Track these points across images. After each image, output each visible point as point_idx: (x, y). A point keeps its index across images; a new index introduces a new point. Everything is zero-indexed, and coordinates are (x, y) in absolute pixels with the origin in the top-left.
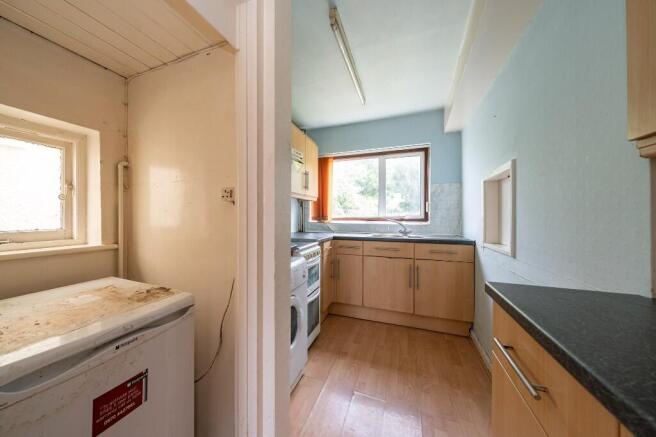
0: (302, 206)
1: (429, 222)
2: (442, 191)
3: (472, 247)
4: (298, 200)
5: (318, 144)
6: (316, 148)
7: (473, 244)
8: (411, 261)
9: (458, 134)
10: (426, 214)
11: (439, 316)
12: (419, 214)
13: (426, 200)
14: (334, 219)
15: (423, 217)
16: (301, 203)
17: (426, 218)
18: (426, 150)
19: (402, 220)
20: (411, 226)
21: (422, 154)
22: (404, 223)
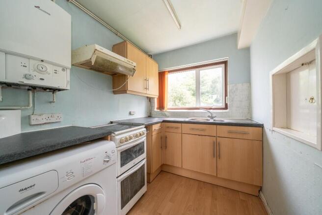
0: (150, 101)
1: (228, 110)
2: (237, 89)
3: (261, 129)
4: (147, 97)
5: (158, 64)
6: (157, 65)
7: (261, 126)
8: (215, 138)
9: (247, 50)
10: (226, 105)
11: (236, 180)
12: (222, 105)
13: (226, 95)
14: (168, 109)
15: (224, 107)
16: (150, 99)
17: (226, 108)
18: (225, 63)
19: (211, 109)
20: (217, 113)
21: (223, 65)
22: (211, 111)
